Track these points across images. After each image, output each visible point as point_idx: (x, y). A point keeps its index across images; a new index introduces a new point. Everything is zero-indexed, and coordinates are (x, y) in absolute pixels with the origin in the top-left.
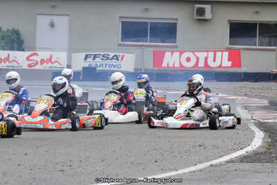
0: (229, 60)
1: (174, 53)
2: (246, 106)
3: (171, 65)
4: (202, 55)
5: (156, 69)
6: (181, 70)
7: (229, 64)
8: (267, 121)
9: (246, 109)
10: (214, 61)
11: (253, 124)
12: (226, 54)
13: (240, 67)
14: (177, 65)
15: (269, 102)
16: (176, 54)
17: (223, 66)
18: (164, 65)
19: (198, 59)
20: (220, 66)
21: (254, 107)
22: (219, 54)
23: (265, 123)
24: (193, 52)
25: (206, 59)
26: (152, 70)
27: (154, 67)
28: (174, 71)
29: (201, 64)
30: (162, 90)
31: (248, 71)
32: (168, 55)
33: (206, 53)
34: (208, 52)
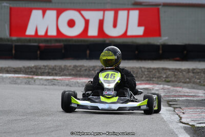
0: (140, 25)
2: (168, 101)
3: (41, 32)
6: (57, 41)
7: (140, 31)
10: (115, 25)
11: (183, 131)
12: (135, 15)
13: (160, 35)
14: (53, 32)
16: (51, 14)
17: (129, 34)
18: (30, 31)
19: (87, 22)
20: (125, 35)
21: (183, 101)
22: (122, 15)
23: (203, 128)
24: (79, 11)
25: (101, 23)
26: (8, 40)
27: (11, 35)
28: (47, 41)
30: (26, 73)
31: (171, 43)
32: (36, 15)
34: (104, 10)
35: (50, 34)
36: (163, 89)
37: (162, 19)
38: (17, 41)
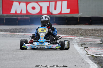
0: (68, 8)
1: (21, 3)
2: (81, 44)
3: (18, 12)
4: (45, 5)
5: (5, 15)
6: (26, 16)
7: (68, 11)
8: (100, 55)
9: (82, 46)
10: (55, 9)
11: (88, 58)
12: (65, 3)
13: (78, 13)
14: (24, 12)
15: (102, 41)
16: (23, 4)
17: (63, 12)
20: (60, 13)
21: (89, 44)
23: (98, 57)
24: (37, 2)
25: (48, 8)
26: (2, 16)
28: (22, 16)
29: (45, 11)
31: (83, 16)
33: (48, 3)
34: (50, 2)
35: (23, 12)
36: (79, 39)
37: (79, 5)
38: (7, 16)
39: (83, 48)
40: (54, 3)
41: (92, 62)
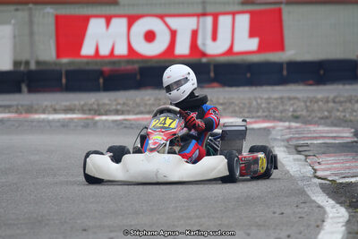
0: (252, 34)
1: (114, 21)
2: (296, 147)
4: (184, 26)
5: (65, 60)
7: (253, 44)
8: (353, 180)
9: (299, 152)
11: (319, 189)
16: (120, 24)
19: (174, 34)
21: (319, 146)
22: (225, 21)
24: (161, 17)
25: (195, 34)
27: (58, 56)
28: (113, 63)
32: (96, 27)
34: (198, 16)
35: (117, 52)
36: (289, 128)
38: (70, 64)
39: (302, 157)
40: (209, 20)
41: (332, 202)
